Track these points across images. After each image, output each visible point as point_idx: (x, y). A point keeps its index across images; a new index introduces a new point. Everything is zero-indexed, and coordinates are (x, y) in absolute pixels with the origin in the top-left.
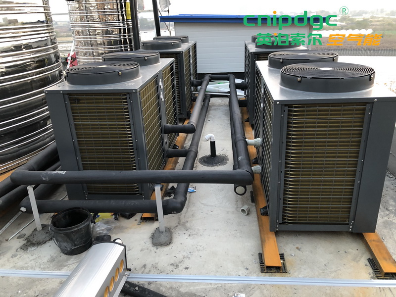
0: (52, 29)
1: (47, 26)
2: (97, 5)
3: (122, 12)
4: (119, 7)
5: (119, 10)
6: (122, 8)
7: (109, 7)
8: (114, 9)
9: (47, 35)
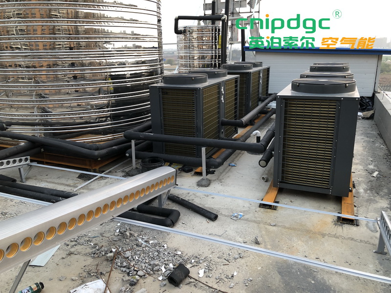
0: (161, 52)
1: (158, 50)
2: (197, 38)
3: (216, 42)
4: (214, 39)
5: (214, 41)
6: (216, 39)
7: (206, 39)
8: (210, 40)
9: (158, 56)
